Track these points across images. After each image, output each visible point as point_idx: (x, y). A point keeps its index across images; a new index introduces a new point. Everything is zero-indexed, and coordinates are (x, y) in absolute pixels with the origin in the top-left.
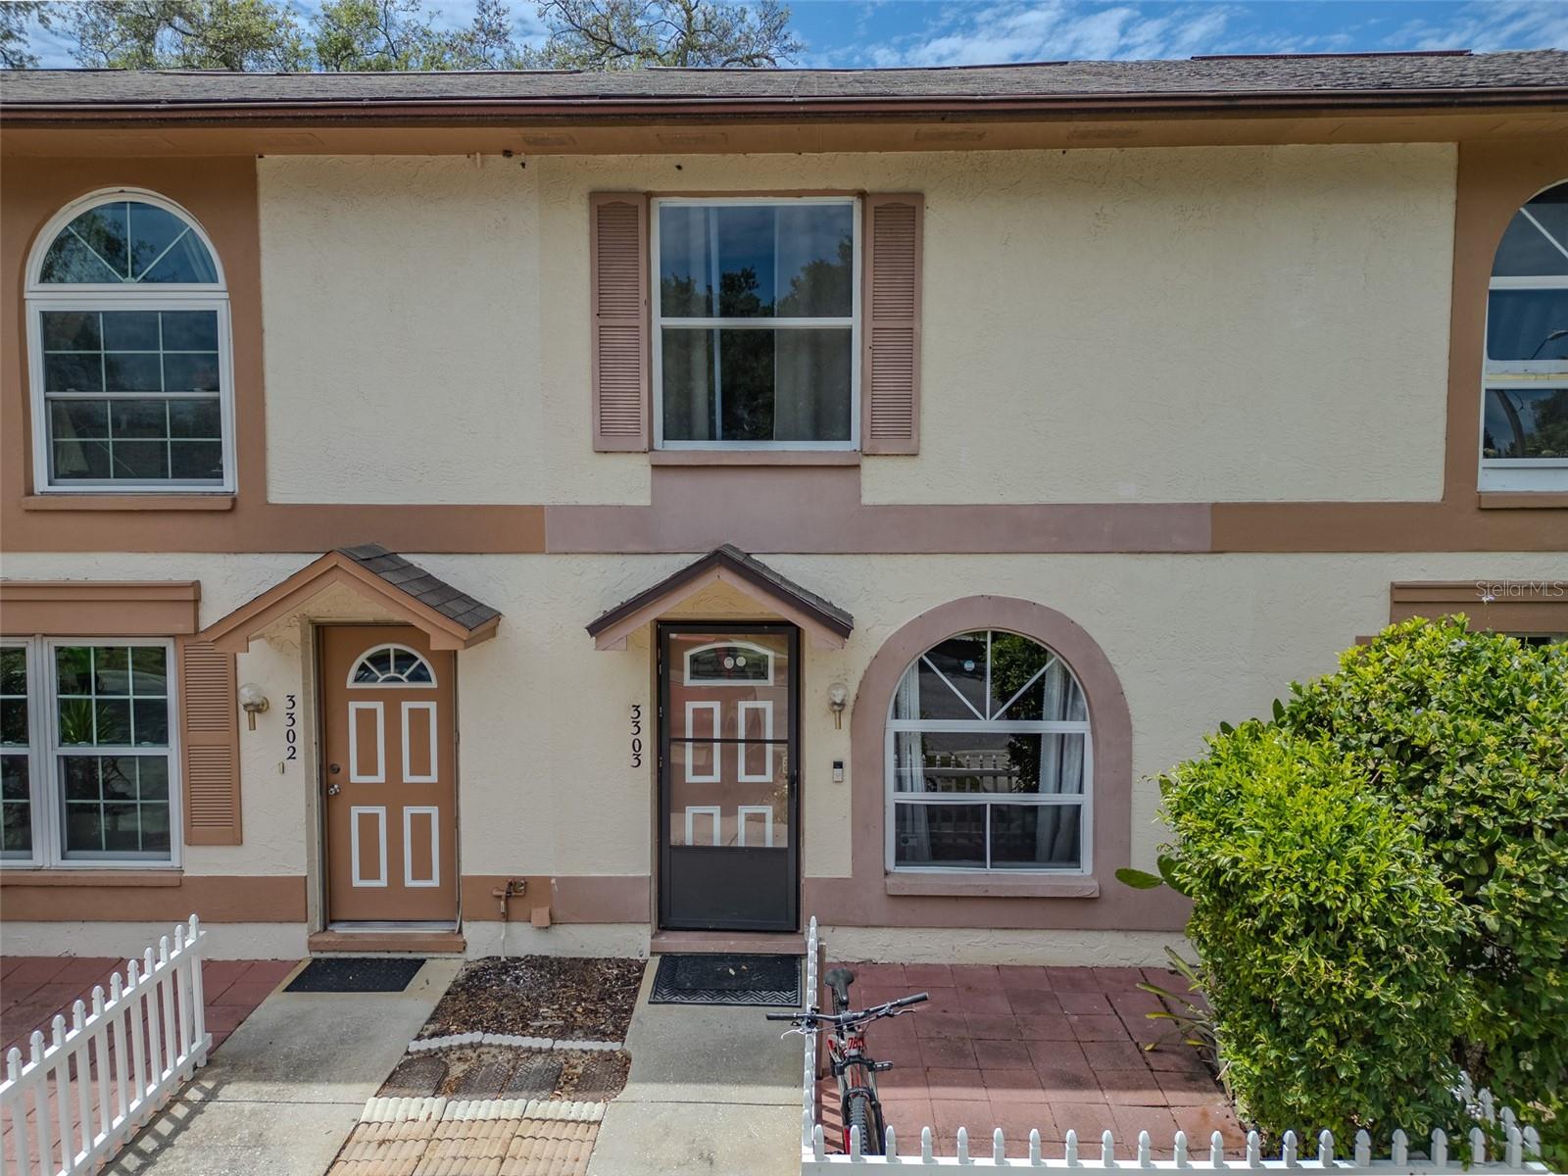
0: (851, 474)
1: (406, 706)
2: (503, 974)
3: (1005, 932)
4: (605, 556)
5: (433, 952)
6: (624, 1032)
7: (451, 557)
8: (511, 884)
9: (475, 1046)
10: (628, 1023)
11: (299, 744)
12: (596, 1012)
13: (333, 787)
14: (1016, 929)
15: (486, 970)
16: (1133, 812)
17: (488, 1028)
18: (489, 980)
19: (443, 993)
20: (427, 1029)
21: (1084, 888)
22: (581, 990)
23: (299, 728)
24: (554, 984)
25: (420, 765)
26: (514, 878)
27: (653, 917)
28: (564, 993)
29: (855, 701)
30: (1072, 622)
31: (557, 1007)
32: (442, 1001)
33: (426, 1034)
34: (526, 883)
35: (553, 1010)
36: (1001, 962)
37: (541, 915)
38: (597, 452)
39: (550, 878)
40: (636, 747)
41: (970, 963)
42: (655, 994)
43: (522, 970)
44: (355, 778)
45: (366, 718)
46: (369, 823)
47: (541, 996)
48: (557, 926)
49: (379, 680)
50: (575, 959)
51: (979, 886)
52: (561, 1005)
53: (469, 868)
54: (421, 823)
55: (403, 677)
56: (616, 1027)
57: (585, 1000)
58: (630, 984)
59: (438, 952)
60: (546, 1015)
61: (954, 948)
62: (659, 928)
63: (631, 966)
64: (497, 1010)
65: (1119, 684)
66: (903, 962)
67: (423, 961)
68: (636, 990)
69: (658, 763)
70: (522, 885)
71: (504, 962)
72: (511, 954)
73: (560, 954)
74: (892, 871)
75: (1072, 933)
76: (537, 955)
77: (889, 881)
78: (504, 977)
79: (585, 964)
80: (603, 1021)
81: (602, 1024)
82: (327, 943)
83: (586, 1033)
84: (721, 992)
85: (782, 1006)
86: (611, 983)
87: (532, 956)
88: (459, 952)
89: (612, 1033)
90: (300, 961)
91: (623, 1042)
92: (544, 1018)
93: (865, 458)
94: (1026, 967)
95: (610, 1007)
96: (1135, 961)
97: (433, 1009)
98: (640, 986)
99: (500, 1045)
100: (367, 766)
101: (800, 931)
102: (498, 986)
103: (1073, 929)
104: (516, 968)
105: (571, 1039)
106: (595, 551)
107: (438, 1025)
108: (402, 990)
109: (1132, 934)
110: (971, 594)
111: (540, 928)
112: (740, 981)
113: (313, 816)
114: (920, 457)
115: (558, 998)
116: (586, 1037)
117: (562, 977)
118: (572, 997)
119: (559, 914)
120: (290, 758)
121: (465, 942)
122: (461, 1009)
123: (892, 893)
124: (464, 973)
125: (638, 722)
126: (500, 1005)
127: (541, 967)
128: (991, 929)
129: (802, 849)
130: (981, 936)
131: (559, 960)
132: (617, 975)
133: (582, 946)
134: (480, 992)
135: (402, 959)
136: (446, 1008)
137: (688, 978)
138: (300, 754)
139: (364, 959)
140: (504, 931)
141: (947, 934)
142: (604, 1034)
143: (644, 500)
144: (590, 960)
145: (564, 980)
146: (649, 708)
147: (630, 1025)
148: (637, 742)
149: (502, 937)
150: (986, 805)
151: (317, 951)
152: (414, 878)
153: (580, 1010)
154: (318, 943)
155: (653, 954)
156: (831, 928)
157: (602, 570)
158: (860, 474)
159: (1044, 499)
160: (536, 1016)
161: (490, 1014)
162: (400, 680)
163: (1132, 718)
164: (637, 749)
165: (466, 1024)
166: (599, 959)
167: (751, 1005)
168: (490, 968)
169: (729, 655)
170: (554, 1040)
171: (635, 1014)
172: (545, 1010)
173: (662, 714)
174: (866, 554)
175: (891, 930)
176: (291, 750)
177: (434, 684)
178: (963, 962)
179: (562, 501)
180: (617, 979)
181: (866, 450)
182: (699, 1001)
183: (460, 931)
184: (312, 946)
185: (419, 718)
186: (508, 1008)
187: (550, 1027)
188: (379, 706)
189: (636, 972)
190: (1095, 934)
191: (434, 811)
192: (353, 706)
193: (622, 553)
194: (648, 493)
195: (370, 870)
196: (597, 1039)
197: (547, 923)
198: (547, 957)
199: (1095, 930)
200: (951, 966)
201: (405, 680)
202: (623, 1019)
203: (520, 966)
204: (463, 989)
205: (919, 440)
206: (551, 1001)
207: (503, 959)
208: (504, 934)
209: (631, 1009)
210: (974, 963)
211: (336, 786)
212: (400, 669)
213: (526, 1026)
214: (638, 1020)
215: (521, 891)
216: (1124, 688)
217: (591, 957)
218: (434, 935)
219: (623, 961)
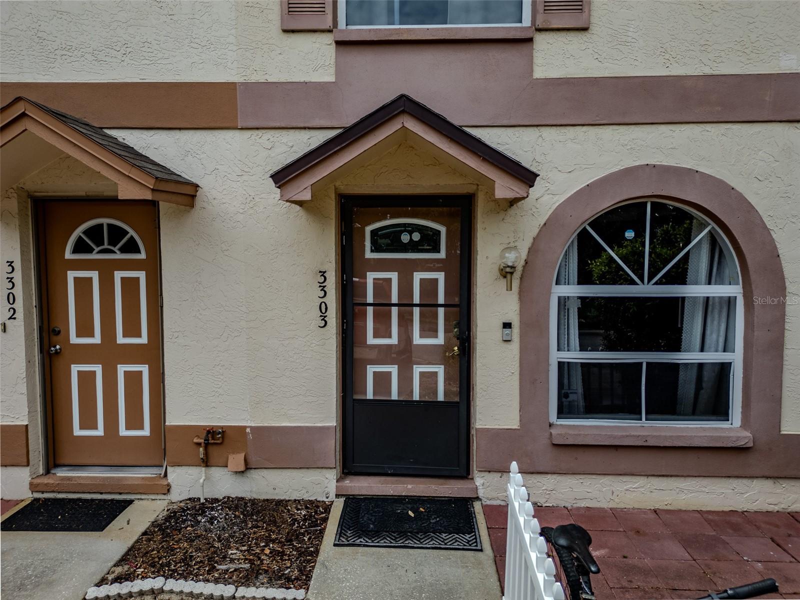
0: (524, 48)
1: (118, 275)
2: (200, 515)
3: (661, 478)
4: (294, 130)
5: (141, 493)
6: (309, 578)
7: (152, 132)
8: (209, 432)
9: (156, 592)
10: (313, 567)
11: (19, 305)
12: (283, 554)
13: (55, 347)
14: (671, 476)
15: (184, 511)
16: (785, 368)
17: (174, 571)
18: (185, 520)
19: (140, 533)
20: (113, 572)
21: (738, 438)
22: (271, 530)
23: (18, 291)
24: (246, 525)
25: (132, 329)
26: (213, 427)
27: (338, 464)
28: (255, 533)
29: (524, 267)
30: (733, 188)
31: (245, 548)
32: (137, 542)
33: (110, 578)
34: (223, 432)
35: (241, 551)
36: (657, 506)
37: (236, 460)
38: (285, 31)
39: (245, 427)
40: (323, 309)
41: (627, 507)
42: (340, 536)
43: (218, 510)
44: (74, 339)
45: (83, 285)
46: (87, 379)
47: (233, 537)
48: (252, 471)
49: (94, 252)
50: (267, 500)
51: (639, 436)
52: (250, 546)
53: (173, 419)
54: (133, 379)
55: (115, 249)
56: (300, 571)
57: (273, 541)
58: (317, 525)
59: (145, 494)
60: (234, 556)
61: (613, 493)
62: (343, 473)
63: (318, 507)
64: (187, 552)
65: (775, 248)
66: (567, 505)
67: (130, 502)
68: (322, 531)
69: (343, 326)
70: (219, 433)
71: (203, 504)
72: (210, 495)
73: (255, 496)
74: (555, 423)
75: (724, 480)
76: (234, 496)
77: (554, 431)
78: (199, 518)
79: (276, 505)
80: (289, 565)
81: (287, 568)
82: (46, 484)
83: (270, 579)
84: (403, 534)
85: (463, 549)
86: (299, 523)
87: (229, 497)
88: (164, 494)
89: (297, 579)
90: (23, 501)
91: (308, 589)
92: (232, 561)
93: (538, 33)
94: (680, 511)
95: (297, 549)
96: (783, 506)
97: (127, 549)
98: (325, 528)
99: (182, 592)
100: (85, 329)
101: (470, 477)
102: (192, 526)
103: (725, 477)
104: (212, 509)
105: (255, 585)
106: (283, 125)
107: (126, 567)
108: (102, 531)
109: (781, 481)
110: (637, 164)
111: (236, 472)
112: (419, 523)
113: (34, 372)
114: (590, 31)
115: (249, 538)
116: (271, 583)
117: (255, 517)
118: (261, 538)
119: (253, 460)
120: (10, 318)
121: (169, 485)
122: (153, 550)
123: (556, 443)
124: (165, 513)
125: (324, 287)
126: (191, 546)
127: (237, 508)
128: (648, 476)
129: (472, 404)
130: (640, 482)
131: (254, 502)
132: (305, 515)
133: (275, 489)
134: (174, 533)
135: (112, 500)
136: (139, 549)
137: (370, 520)
138: (20, 315)
139: (80, 500)
140: (203, 475)
141: (606, 480)
142: (289, 579)
143: (328, 76)
144: (282, 501)
145: (256, 520)
146: (334, 273)
147: (315, 571)
148: (323, 305)
149: (201, 481)
150: (641, 364)
151: (37, 492)
152: (127, 428)
153: (267, 551)
154: (38, 485)
155: (337, 496)
156: (500, 474)
157: (291, 144)
158: (533, 49)
159: (708, 71)
160: (225, 557)
161: (180, 556)
162: (113, 252)
163: (786, 280)
164: (324, 311)
165: (153, 567)
166: (289, 500)
167: (433, 548)
168: (188, 509)
169: (405, 231)
170: (237, 587)
171: (320, 558)
172: (235, 551)
173: (346, 281)
174: (537, 126)
175: (555, 476)
176: (12, 311)
177: (143, 256)
178: (622, 506)
179: (254, 78)
180: (305, 520)
181: (540, 24)
182: (382, 543)
183: (166, 475)
184: (33, 487)
185: (130, 285)
186: (198, 550)
187: (236, 570)
188: (94, 275)
189: (322, 513)
190: (745, 481)
191: (145, 369)
192: (71, 275)
193: (309, 128)
194: (332, 70)
195: (88, 421)
196: (281, 587)
197: (242, 468)
198: (243, 499)
199: (746, 477)
200: (611, 509)
201: (118, 252)
202: (309, 561)
203: (217, 506)
204: (159, 530)
205: (590, 15)
206: (241, 542)
207: (202, 501)
208: (203, 478)
209: (317, 552)
210: (632, 507)
211: (58, 347)
212: (113, 242)
213: (213, 569)
214: (323, 564)
215: (219, 439)
216: (780, 252)
217: (282, 498)
218: (143, 478)
219: (311, 502)
